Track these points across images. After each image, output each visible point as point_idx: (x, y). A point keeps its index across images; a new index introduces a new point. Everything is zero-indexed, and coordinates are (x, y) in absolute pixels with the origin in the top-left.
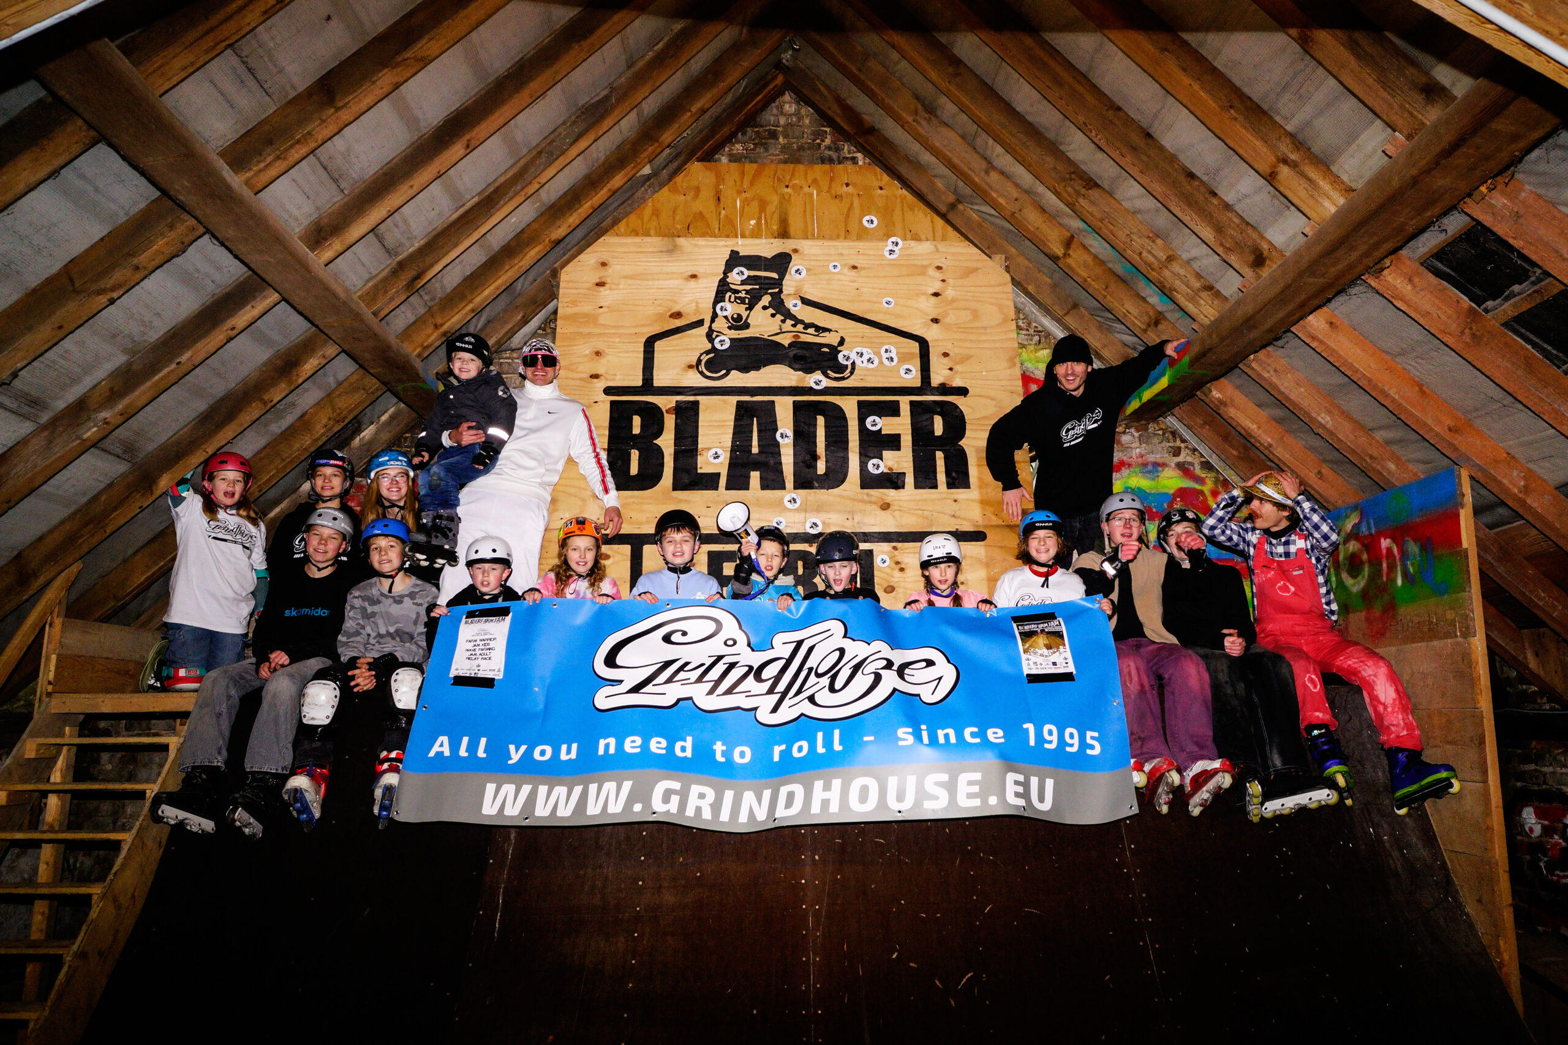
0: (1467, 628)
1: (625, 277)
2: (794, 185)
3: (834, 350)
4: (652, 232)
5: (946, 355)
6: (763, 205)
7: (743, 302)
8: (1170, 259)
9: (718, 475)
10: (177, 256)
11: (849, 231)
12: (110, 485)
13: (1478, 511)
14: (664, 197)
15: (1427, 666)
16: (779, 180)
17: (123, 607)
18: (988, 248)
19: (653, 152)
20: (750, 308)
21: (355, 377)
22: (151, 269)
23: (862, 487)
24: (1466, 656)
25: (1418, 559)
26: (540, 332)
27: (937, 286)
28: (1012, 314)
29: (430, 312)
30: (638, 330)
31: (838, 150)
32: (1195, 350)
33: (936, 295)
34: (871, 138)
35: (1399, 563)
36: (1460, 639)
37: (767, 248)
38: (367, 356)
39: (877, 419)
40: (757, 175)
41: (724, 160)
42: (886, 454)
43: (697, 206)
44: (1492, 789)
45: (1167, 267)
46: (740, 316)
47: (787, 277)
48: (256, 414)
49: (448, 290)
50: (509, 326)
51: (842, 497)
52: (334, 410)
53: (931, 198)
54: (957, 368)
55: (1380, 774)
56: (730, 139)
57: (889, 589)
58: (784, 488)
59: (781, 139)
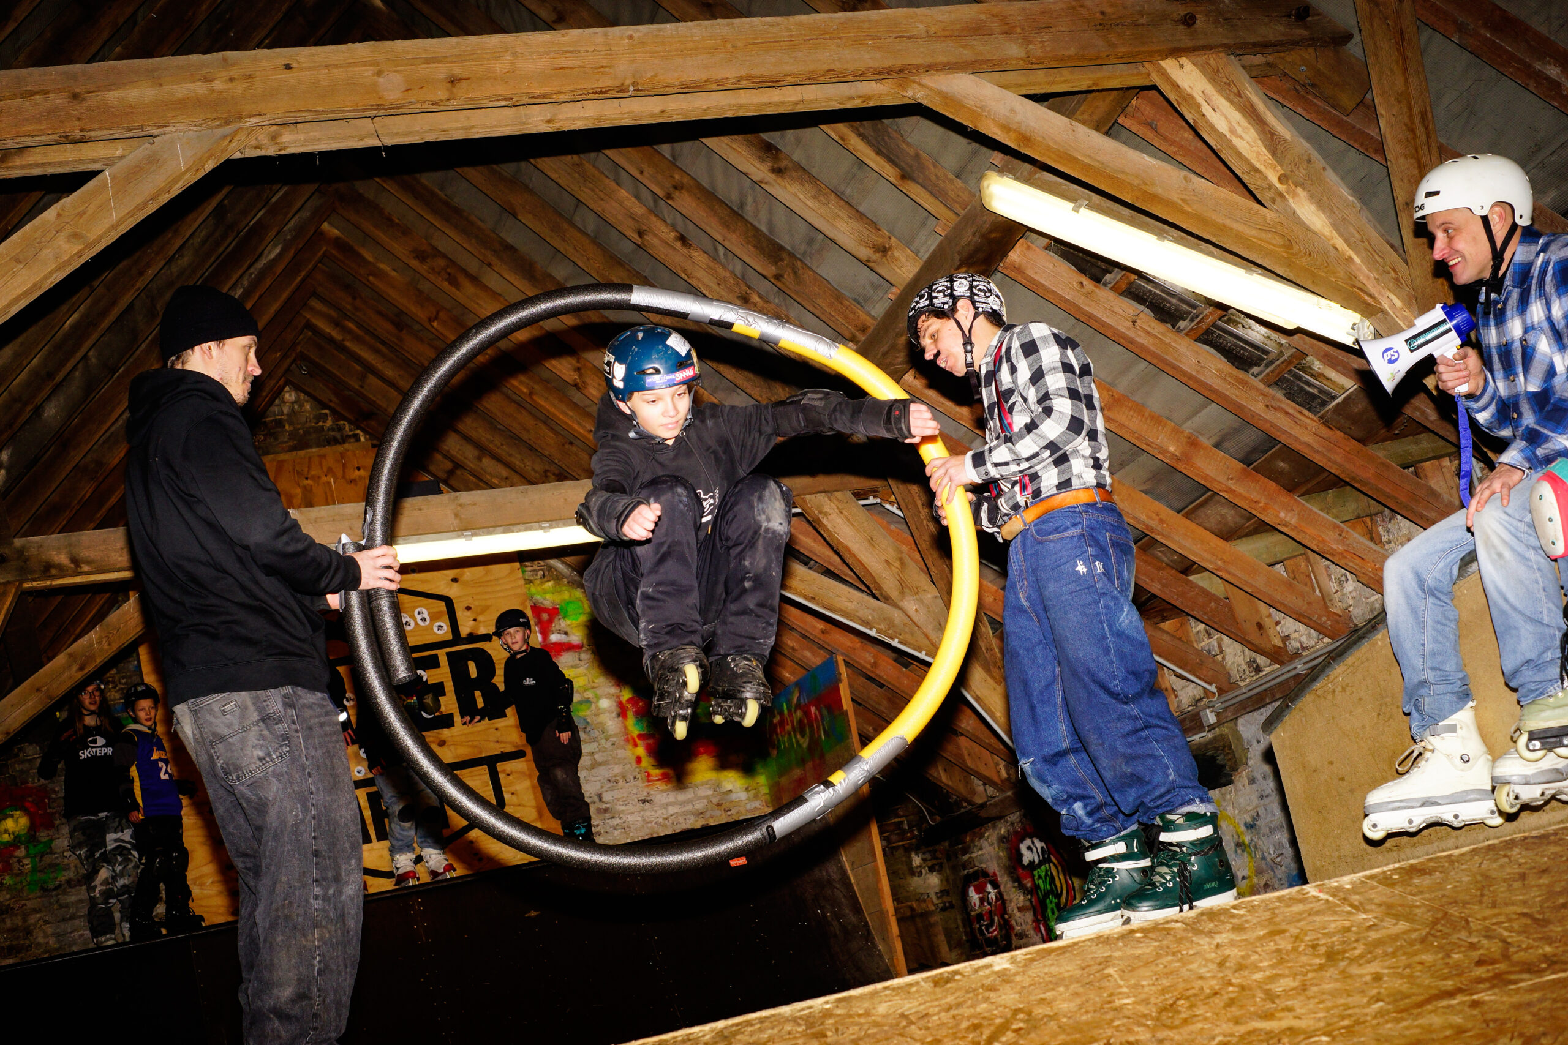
2: (313, 476)
16: (298, 473)
31: (340, 430)
39: (423, 672)
54: (480, 618)
59: (287, 427)
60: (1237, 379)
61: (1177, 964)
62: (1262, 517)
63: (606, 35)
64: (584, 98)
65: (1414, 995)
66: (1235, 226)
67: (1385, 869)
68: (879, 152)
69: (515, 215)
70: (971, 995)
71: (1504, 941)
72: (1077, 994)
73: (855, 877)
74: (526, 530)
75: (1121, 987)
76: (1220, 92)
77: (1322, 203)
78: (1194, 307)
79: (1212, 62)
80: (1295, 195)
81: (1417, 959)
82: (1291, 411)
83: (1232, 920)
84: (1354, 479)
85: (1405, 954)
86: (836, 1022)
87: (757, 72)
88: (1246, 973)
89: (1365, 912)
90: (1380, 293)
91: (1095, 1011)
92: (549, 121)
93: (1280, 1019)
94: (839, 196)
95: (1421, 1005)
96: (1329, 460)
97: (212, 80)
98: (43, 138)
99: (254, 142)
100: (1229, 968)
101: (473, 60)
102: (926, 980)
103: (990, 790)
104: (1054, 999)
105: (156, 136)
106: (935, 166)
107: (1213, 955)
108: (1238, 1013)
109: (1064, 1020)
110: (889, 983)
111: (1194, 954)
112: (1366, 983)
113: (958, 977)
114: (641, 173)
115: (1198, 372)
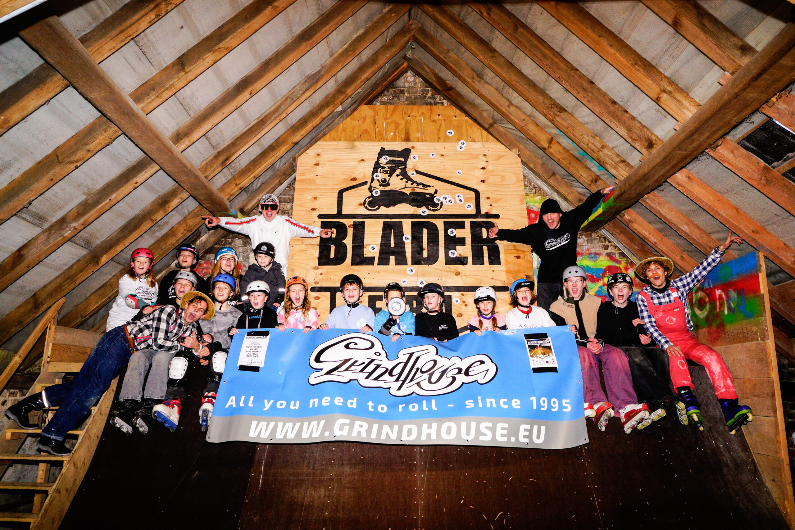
0: (764, 335)
1: (329, 161)
2: (413, 116)
3: (432, 196)
4: (342, 139)
5: (488, 198)
6: (397, 125)
7: (387, 173)
8: (603, 147)
9: (374, 258)
10: (108, 145)
11: (439, 137)
12: (79, 260)
13: (769, 275)
14: (349, 122)
15: (743, 356)
16: (405, 113)
17: (85, 321)
18: (509, 145)
19: (343, 98)
20: (390, 176)
21: (197, 209)
22: (96, 152)
23: (446, 264)
24: (764, 351)
25: (736, 300)
26: (288, 189)
27: (484, 164)
28: (522, 178)
29: (234, 178)
30: (335, 187)
31: (434, 99)
32: (616, 193)
33: (483, 168)
34: (451, 92)
35: (725, 302)
36: (761, 342)
37: (399, 146)
38: (202, 198)
39: (453, 230)
40: (394, 110)
41: (378, 104)
42: (458, 247)
43: (364, 126)
44: (779, 421)
45: (601, 151)
46: (385, 180)
47: (409, 160)
48: (149, 226)
49: (243, 167)
50: (272, 186)
51: (436, 269)
52: (187, 225)
53: (481, 121)
54: (493, 205)
55: (718, 412)
56: (381, 94)
57: (460, 315)
58: (407, 264)
59: (406, 94)
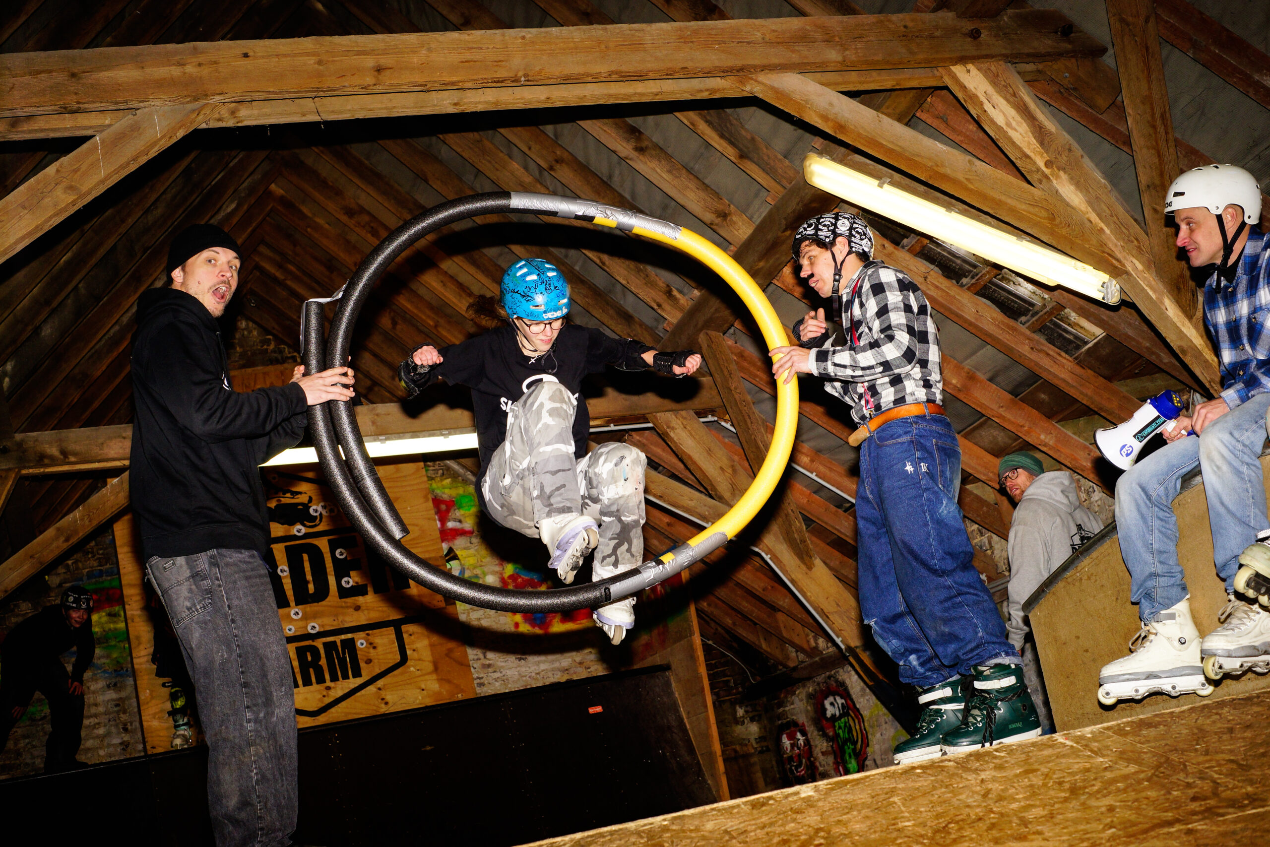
3: (306, 507)
23: (341, 597)
39: (343, 551)
42: (352, 573)
51: (329, 606)
57: (367, 661)
58: (289, 606)
59: (238, 349)
60: (1008, 326)
61: (949, 795)
62: (1027, 439)
63: (503, 35)
64: (484, 85)
65: (1140, 823)
66: (1009, 201)
67: (1119, 722)
68: (722, 136)
69: (426, 181)
70: (782, 816)
71: (1214, 781)
72: (867, 817)
73: (690, 723)
74: (430, 436)
75: (902, 812)
76: (999, 92)
77: (1080, 184)
78: (975, 267)
79: (993, 68)
80: (1058, 177)
81: (1144, 794)
82: (1051, 353)
83: (995, 761)
84: (1101, 409)
85: (1134, 790)
86: (672, 836)
87: (624, 68)
88: (1005, 803)
89: (1103, 756)
90: (1125, 258)
91: (882, 831)
92: (455, 104)
93: (1032, 840)
94: (689, 171)
95: (1146, 831)
96: (1082, 393)
97: (184, 65)
98: (46, 108)
99: (217, 116)
100: (992, 799)
101: (396, 53)
102: (745, 803)
103: (801, 656)
104: (849, 821)
105: (138, 109)
106: (767, 148)
107: (978, 788)
108: (998, 835)
109: (857, 838)
110: (715, 805)
111: (963, 787)
112: (1102, 813)
113: (771, 802)
114: (530, 149)
115: (976, 320)
